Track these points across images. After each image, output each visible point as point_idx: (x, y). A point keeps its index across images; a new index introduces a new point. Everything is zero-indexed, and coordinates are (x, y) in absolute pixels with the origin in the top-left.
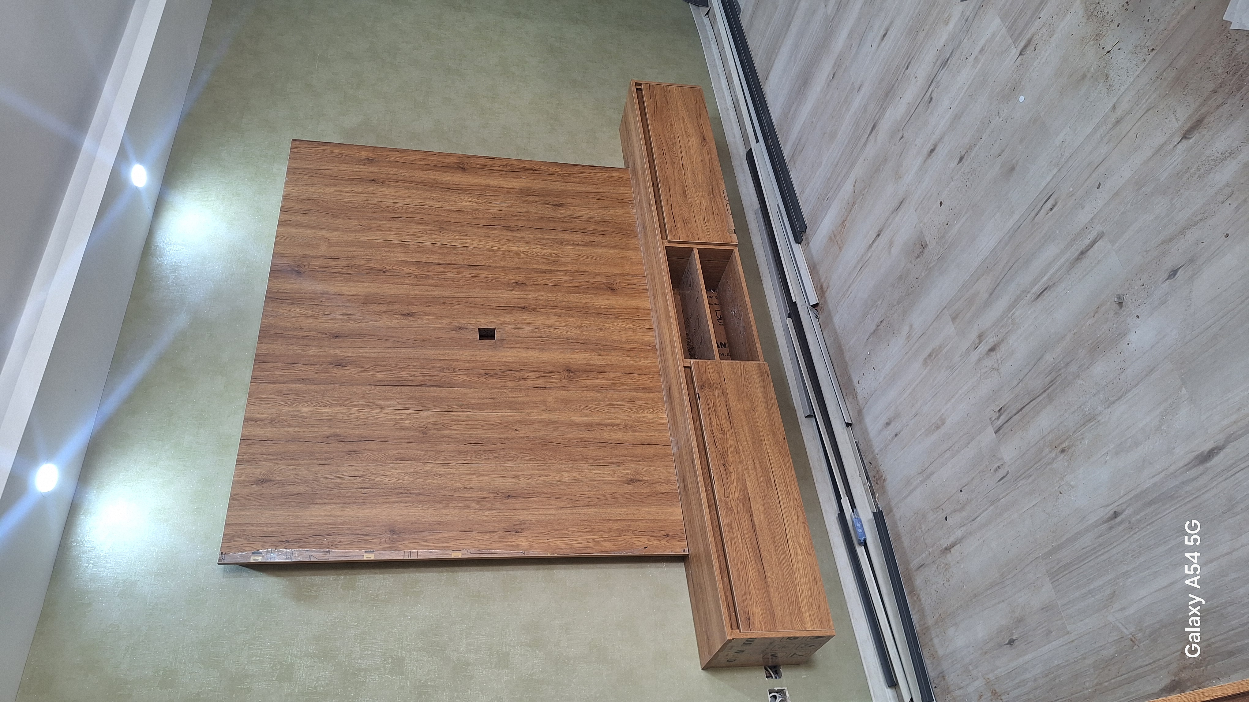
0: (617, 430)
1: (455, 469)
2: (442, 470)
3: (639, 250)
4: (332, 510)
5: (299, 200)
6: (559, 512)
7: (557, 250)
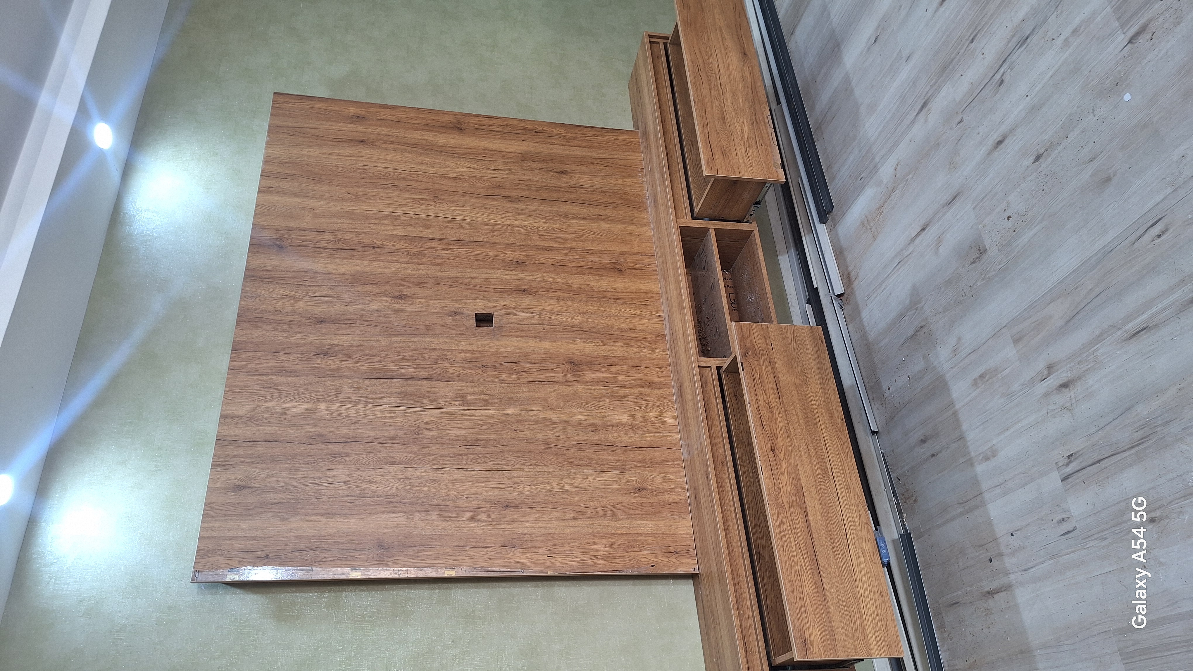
0: (622, 431)
1: (448, 475)
2: (434, 475)
3: (649, 226)
4: (315, 521)
5: (282, 163)
6: (561, 524)
7: (560, 224)
